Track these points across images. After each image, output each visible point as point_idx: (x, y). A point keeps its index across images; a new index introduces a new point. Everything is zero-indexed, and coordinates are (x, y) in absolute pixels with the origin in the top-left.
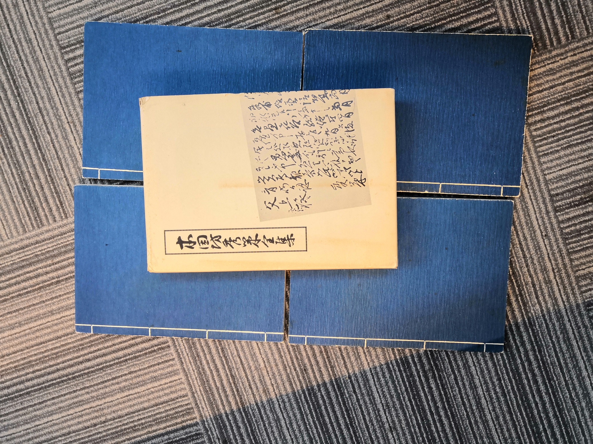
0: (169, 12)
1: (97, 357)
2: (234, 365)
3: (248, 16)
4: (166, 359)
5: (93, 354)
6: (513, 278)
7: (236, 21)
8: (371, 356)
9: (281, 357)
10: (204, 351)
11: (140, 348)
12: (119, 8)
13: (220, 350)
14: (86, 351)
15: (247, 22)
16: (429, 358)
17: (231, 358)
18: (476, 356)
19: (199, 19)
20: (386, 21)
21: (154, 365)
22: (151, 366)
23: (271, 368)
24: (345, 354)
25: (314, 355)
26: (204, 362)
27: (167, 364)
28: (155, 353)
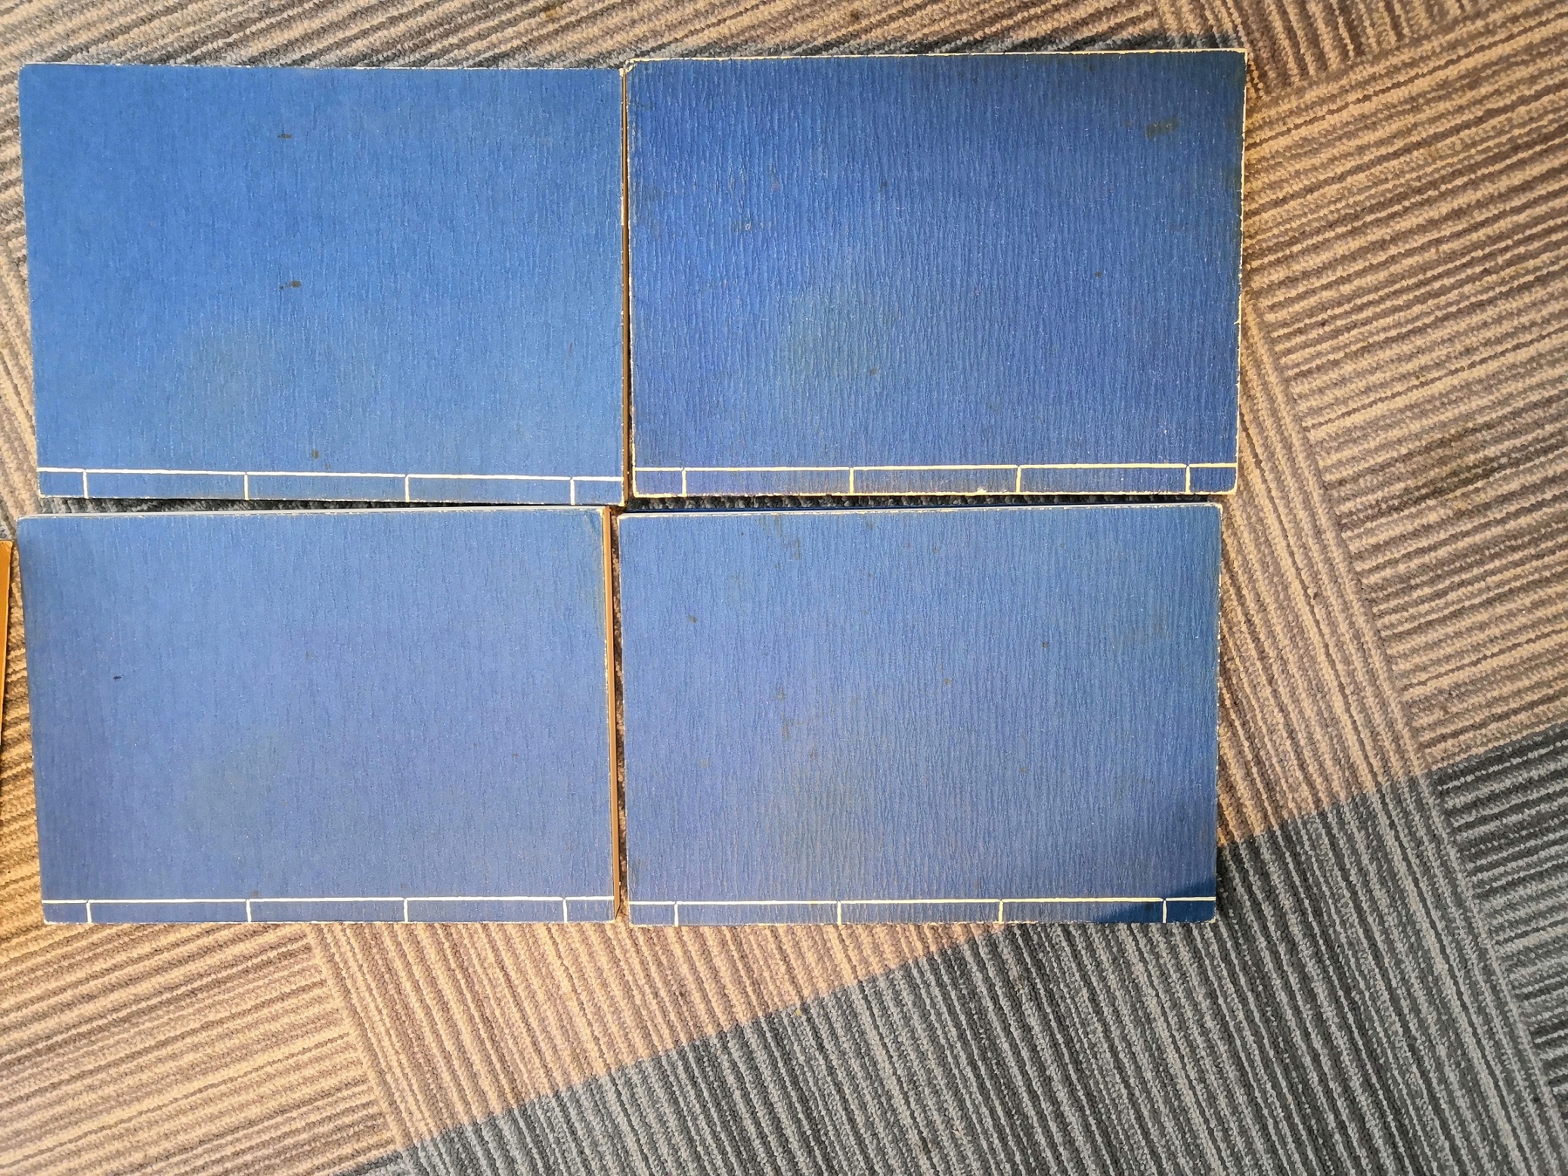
0: (254, 29)
1: (113, 988)
2: (489, 991)
3: (471, 32)
4: (303, 983)
5: (100, 980)
6: (1233, 716)
7: (439, 46)
8: (859, 947)
9: (616, 962)
10: (404, 956)
11: (230, 958)
12: (116, 24)
13: (448, 952)
14: (80, 974)
15: (472, 48)
16: (1018, 947)
17: (480, 971)
18: (1146, 933)
19: (338, 45)
20: (850, 29)
21: (272, 1001)
22: (263, 1005)
23: (591, 993)
24: (787, 947)
25: (705, 951)
26: (407, 986)
27: (307, 996)
28: (272, 969)
